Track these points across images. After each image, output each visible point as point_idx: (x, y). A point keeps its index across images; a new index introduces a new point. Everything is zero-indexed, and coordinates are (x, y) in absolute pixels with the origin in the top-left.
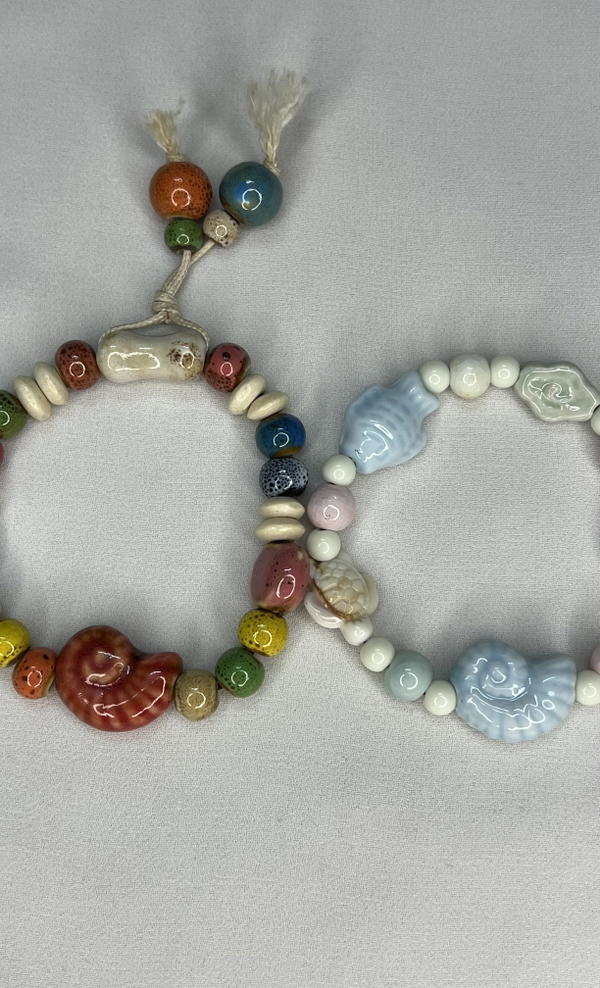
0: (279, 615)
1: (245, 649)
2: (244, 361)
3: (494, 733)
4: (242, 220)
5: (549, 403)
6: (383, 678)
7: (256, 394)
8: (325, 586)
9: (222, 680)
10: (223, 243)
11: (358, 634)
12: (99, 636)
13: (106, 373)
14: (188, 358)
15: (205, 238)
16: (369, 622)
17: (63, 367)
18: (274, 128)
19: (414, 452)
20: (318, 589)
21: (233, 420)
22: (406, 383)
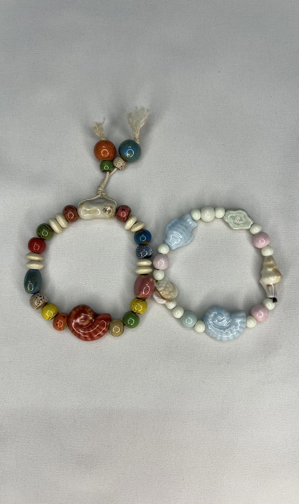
0: (144, 300)
1: (132, 312)
2: (130, 211)
3: (219, 338)
4: (127, 161)
5: (235, 223)
6: (180, 320)
7: (134, 223)
8: (160, 289)
9: (125, 323)
10: (120, 168)
11: (172, 305)
12: (82, 308)
13: (81, 216)
14: (110, 211)
15: (114, 167)
16: (175, 301)
17: (66, 214)
18: (137, 128)
19: (189, 242)
20: (157, 290)
21: (126, 232)
22: (186, 218)
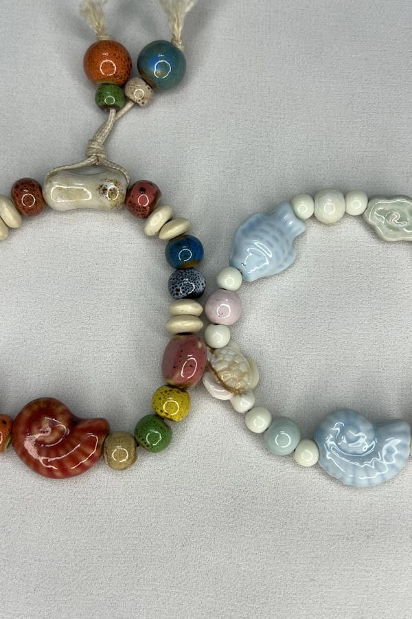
0: (184, 390)
1: (157, 415)
2: (157, 195)
3: (348, 481)
4: (156, 87)
5: (390, 227)
6: (262, 437)
7: (166, 220)
8: (219, 368)
9: (139, 440)
10: (140, 103)
11: (244, 404)
12: (45, 406)
13: (50, 204)
14: (113, 192)
15: (127, 99)
16: (251, 394)
17: (17, 198)
18: (179, 13)
19: (287, 265)
20: (213, 369)
21: (148, 241)
22: (281, 212)
